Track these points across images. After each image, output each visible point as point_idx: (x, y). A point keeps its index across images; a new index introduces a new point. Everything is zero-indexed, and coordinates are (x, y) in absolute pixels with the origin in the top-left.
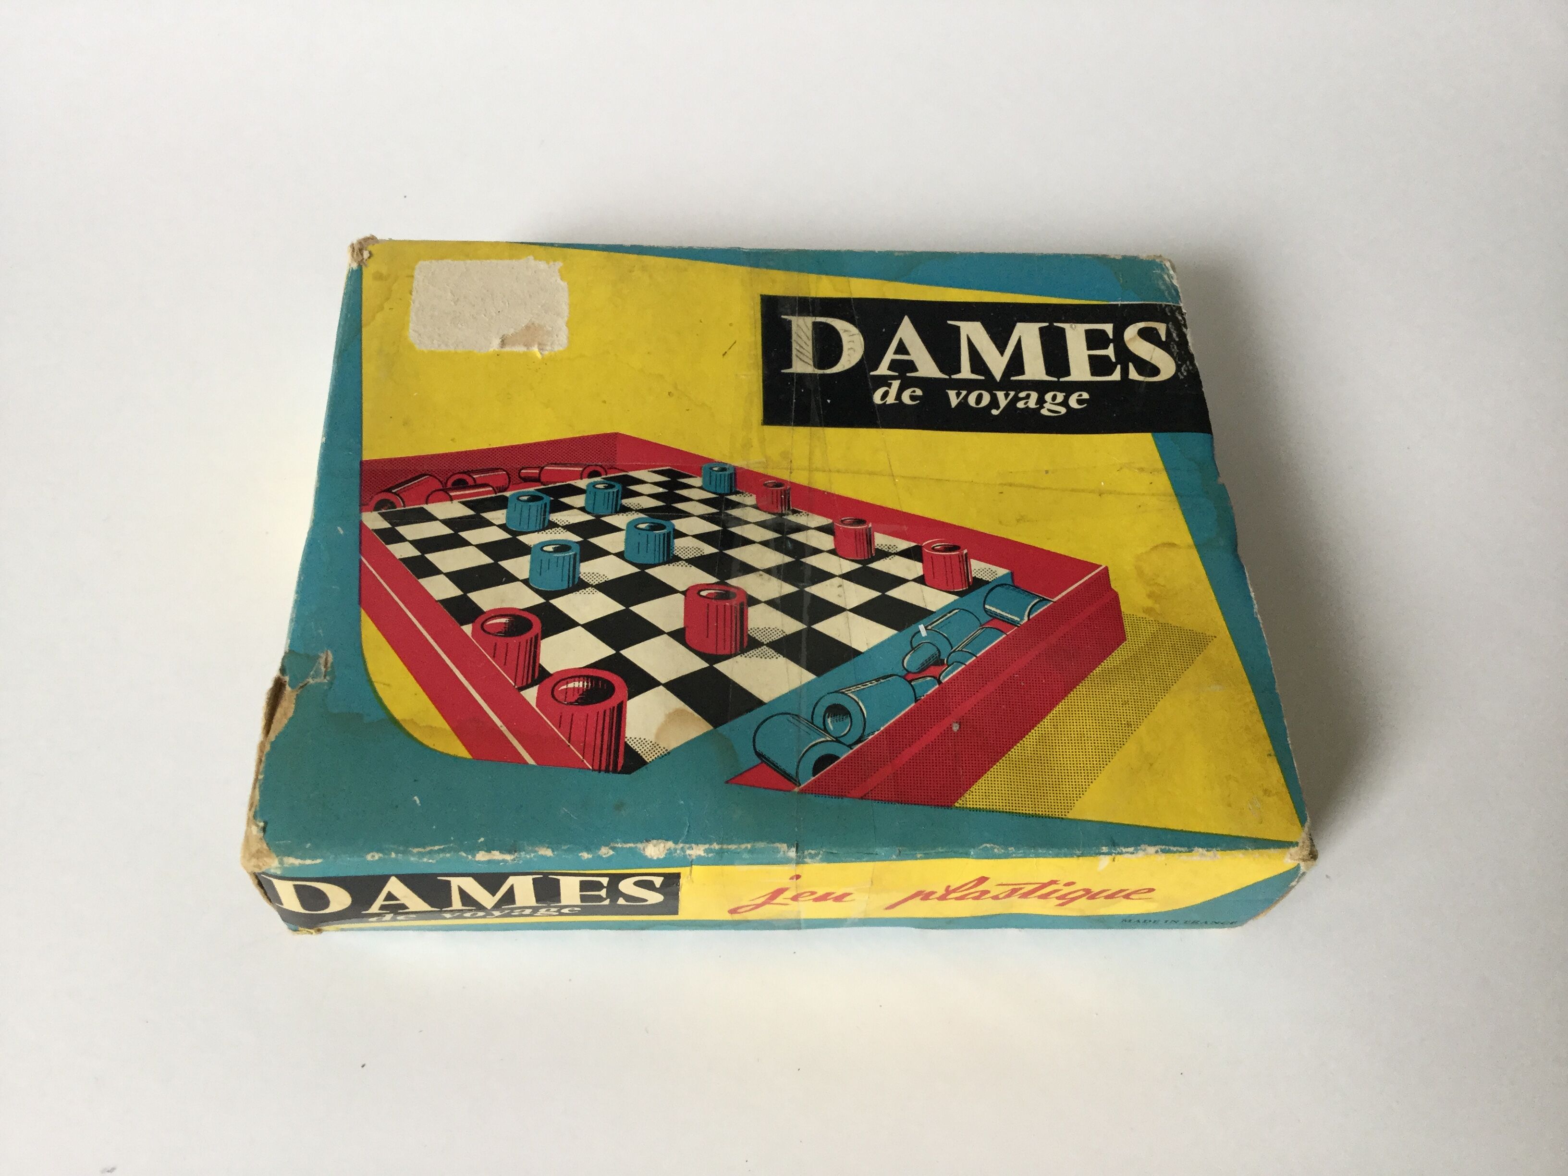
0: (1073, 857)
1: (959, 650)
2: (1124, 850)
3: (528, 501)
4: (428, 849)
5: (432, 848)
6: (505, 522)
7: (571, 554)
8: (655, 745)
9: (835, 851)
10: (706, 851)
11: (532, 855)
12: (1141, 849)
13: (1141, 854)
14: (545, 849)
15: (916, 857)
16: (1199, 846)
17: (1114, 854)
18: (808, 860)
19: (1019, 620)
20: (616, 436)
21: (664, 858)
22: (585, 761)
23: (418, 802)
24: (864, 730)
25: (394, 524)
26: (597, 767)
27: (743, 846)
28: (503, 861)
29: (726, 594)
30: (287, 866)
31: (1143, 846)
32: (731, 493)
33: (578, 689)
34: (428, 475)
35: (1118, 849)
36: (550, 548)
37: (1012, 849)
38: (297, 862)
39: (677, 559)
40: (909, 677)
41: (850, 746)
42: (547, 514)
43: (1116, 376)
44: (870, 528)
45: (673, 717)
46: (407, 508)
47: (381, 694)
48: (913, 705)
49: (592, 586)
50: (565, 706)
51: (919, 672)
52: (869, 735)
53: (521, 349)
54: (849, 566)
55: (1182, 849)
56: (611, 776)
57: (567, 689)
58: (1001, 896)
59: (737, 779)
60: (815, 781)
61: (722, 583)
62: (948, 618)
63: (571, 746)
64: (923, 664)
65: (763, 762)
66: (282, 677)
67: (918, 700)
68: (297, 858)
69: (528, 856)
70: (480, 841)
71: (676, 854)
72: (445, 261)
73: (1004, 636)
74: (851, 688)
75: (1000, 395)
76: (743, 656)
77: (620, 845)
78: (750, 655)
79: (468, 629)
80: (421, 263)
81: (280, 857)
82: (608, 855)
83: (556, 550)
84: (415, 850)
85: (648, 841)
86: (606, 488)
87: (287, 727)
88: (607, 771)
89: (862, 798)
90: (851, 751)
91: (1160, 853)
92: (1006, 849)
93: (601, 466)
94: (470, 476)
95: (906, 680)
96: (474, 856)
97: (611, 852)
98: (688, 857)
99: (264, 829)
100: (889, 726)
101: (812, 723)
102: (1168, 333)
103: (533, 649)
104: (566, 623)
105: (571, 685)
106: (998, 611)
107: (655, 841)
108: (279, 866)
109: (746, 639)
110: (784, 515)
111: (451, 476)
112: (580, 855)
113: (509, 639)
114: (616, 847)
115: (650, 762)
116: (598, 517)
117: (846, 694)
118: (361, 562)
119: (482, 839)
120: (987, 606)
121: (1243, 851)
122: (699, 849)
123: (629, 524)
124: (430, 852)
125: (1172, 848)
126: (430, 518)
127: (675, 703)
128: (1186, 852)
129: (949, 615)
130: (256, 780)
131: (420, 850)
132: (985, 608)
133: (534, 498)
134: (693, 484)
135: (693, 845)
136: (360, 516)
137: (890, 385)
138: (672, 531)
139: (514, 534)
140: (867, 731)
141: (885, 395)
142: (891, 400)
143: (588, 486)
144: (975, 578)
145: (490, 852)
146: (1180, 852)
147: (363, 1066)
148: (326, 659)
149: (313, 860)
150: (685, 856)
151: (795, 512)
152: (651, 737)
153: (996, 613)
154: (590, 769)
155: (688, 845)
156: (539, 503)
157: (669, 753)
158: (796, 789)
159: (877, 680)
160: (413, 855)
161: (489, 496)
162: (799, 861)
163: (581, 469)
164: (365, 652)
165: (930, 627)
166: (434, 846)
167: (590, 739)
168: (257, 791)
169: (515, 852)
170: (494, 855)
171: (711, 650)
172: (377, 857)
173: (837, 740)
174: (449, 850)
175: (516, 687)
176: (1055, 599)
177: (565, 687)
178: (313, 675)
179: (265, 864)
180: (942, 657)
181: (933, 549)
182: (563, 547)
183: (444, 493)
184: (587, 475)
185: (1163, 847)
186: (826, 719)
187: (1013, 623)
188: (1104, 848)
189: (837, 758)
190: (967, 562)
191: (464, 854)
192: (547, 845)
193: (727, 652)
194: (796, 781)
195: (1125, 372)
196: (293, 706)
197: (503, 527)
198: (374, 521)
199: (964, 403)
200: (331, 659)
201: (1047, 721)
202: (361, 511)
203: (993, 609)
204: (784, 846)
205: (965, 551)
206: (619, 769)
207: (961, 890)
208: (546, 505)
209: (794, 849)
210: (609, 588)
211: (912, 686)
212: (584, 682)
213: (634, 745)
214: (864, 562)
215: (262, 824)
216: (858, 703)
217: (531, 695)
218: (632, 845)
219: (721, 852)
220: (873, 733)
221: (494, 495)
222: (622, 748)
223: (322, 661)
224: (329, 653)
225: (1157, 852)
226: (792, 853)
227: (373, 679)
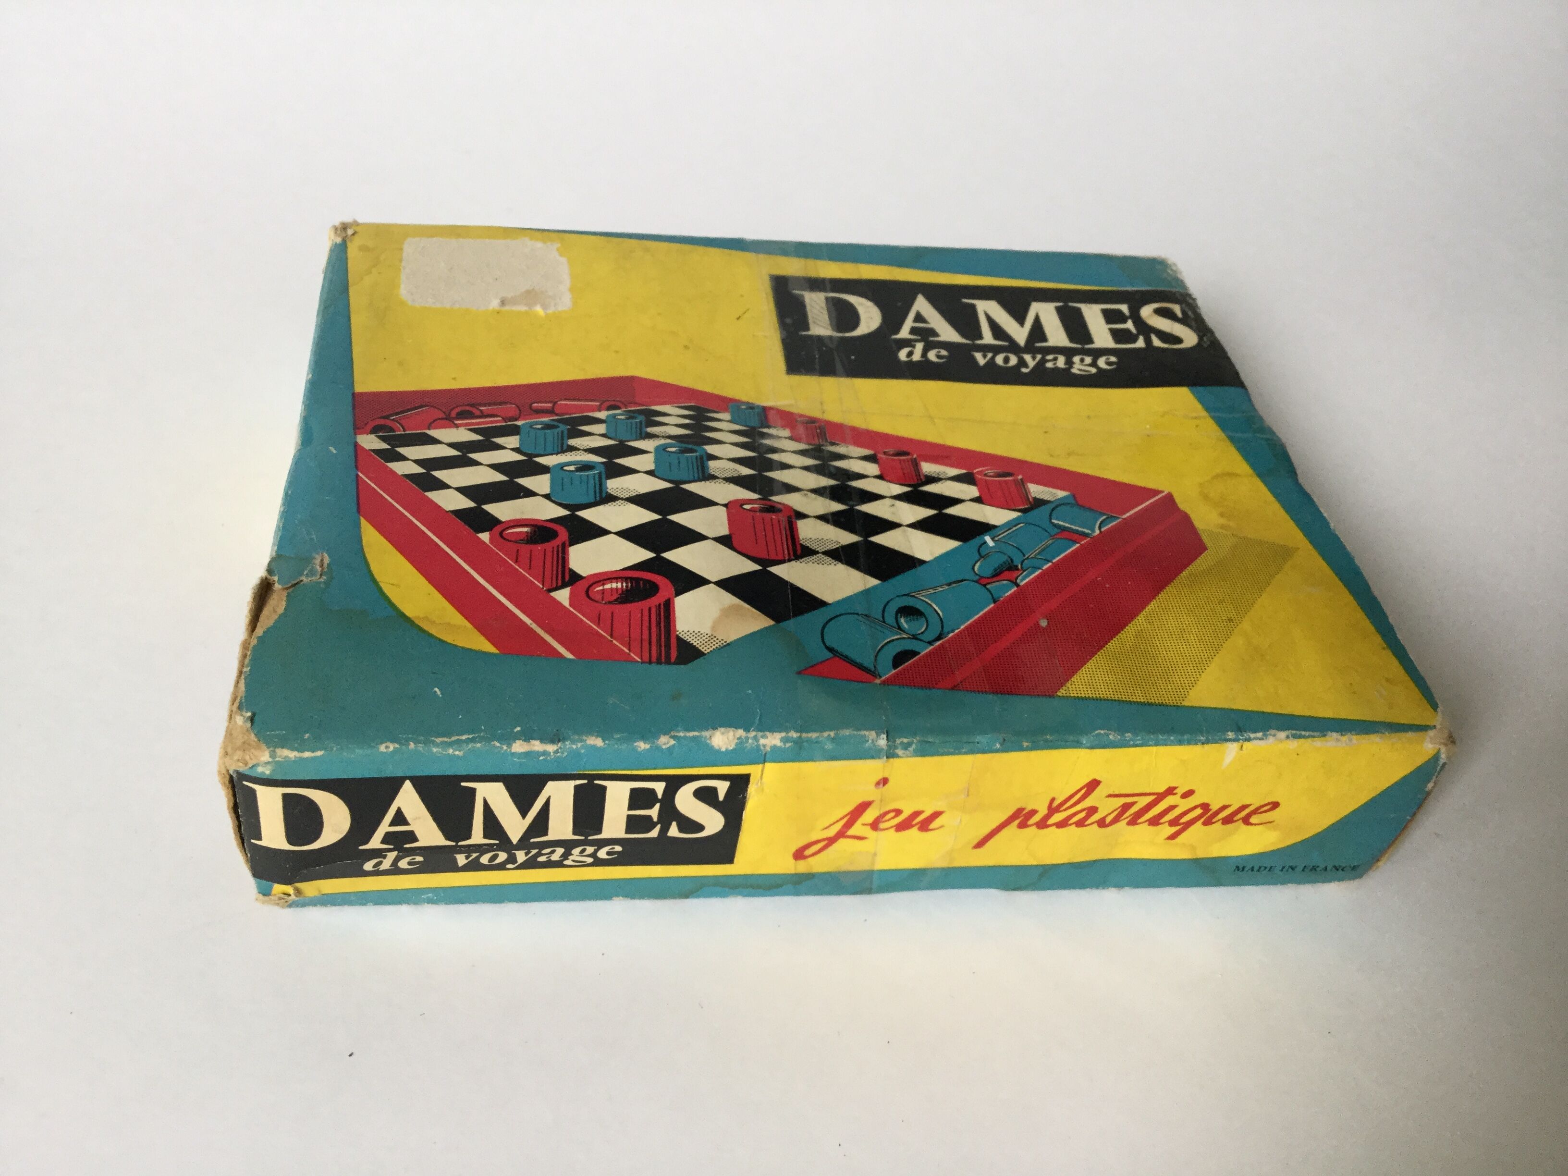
0: (1196, 744)
1: (1032, 558)
2: (1252, 736)
3: (542, 428)
4: (454, 738)
5: (459, 737)
6: (518, 446)
7: (596, 472)
8: (712, 637)
9: (930, 740)
10: (782, 740)
11: (579, 745)
12: (1271, 735)
13: (1271, 739)
14: (594, 738)
15: (1022, 746)
16: (1332, 731)
17: (1241, 741)
18: (900, 752)
19: (1090, 532)
20: (632, 379)
21: (734, 750)
22: (632, 655)
23: (439, 693)
24: (942, 627)
25: (394, 446)
26: (647, 659)
27: (826, 734)
28: (545, 753)
29: (772, 509)
30: (280, 759)
31: (1272, 732)
32: (762, 427)
33: (617, 589)
34: (428, 406)
35: (1245, 735)
36: (572, 468)
37: (1128, 735)
38: (292, 755)
39: (713, 477)
40: (982, 581)
41: (930, 643)
42: (565, 438)
43: (1140, 343)
44: (915, 459)
45: (727, 612)
46: (407, 432)
47: (388, 593)
48: (992, 605)
49: (622, 499)
50: (602, 605)
51: (994, 576)
52: (948, 633)
53: (523, 308)
54: (898, 489)
55: (1315, 734)
56: (664, 668)
57: (603, 589)
58: (1108, 820)
59: (811, 670)
60: (897, 674)
61: (765, 499)
62: (1013, 531)
63: (615, 642)
64: (995, 570)
65: (835, 656)
66: (269, 577)
67: (996, 602)
68: (293, 749)
69: (574, 747)
70: (515, 730)
71: (748, 745)
72: (435, 239)
73: (1078, 545)
74: (921, 592)
75: (1028, 358)
76: (798, 562)
77: (682, 734)
78: (806, 562)
79: (485, 537)
80: (409, 240)
81: (271, 749)
82: (668, 746)
83: (578, 470)
84: (439, 740)
85: (715, 728)
86: (627, 419)
87: (277, 622)
88: (659, 662)
89: (952, 689)
90: (931, 648)
91: (1291, 738)
92: (1123, 735)
93: (620, 401)
94: (478, 409)
95: (980, 584)
96: (509, 746)
97: (672, 742)
98: (762, 748)
99: (252, 719)
100: (970, 625)
101: (884, 622)
102: (1183, 312)
103: (560, 555)
104: (596, 532)
105: (608, 586)
106: (1067, 525)
107: (723, 729)
108: (270, 760)
109: (799, 548)
110: (823, 445)
111: (454, 408)
112: (635, 744)
113: (532, 547)
114: (677, 736)
115: (708, 653)
116: (622, 442)
117: (917, 598)
118: (357, 476)
119: (519, 729)
120: (1053, 521)
121: (1380, 735)
122: (775, 738)
123: (657, 449)
124: (458, 742)
125: (1303, 733)
126: (435, 441)
127: (729, 599)
128: (1318, 737)
129: (1014, 528)
130: (240, 673)
131: (445, 739)
132: (1052, 523)
133: (547, 427)
134: (721, 418)
135: (768, 733)
136: (355, 438)
137: (914, 347)
138: (704, 454)
139: (530, 456)
140: (946, 630)
141: (910, 354)
142: (917, 357)
143: (608, 416)
144: (1035, 499)
145: (529, 742)
146: (1314, 737)
147: (350, 1055)
148: (322, 560)
149: (313, 752)
150: (758, 746)
151: (833, 444)
152: (706, 629)
153: (1064, 527)
154: (639, 662)
155: (760, 734)
156: (556, 431)
157: (728, 644)
158: (878, 681)
159: (949, 584)
160: (437, 745)
161: (499, 424)
162: (891, 755)
163: (598, 404)
164: (367, 556)
165: (996, 539)
166: (462, 735)
167: (636, 634)
168: (242, 681)
169: (559, 741)
170: (534, 745)
171: (764, 555)
172: (391, 749)
173: (915, 637)
174: (481, 739)
175: (545, 589)
176: (1125, 516)
177: (601, 588)
178: (307, 574)
179: (252, 757)
180: (1015, 564)
181: (986, 475)
182: (586, 467)
183: (449, 421)
184: (605, 408)
185: (1294, 732)
186: (899, 619)
187: (1085, 535)
188: (1230, 733)
189: (918, 653)
190: (1024, 488)
191: (498, 744)
192: (596, 734)
193: (780, 558)
194: (874, 673)
195: (1148, 341)
196: (284, 603)
197: (516, 450)
198: (370, 442)
199: (992, 363)
200: (327, 560)
201: (1141, 618)
202: (355, 434)
203: (1061, 523)
204: (872, 734)
205: (1020, 477)
206: (673, 660)
207: (1064, 807)
208: (562, 432)
209: (885, 736)
210: (641, 500)
211: (988, 589)
212: (622, 583)
213: (688, 637)
214: (915, 486)
215: (249, 714)
216: (931, 605)
217: (563, 596)
218: (696, 733)
219: (798, 743)
220: (953, 631)
221: (504, 424)
222: (673, 642)
223: (318, 561)
224: (326, 555)
225: (1288, 737)
226: (882, 742)
227: (378, 580)
